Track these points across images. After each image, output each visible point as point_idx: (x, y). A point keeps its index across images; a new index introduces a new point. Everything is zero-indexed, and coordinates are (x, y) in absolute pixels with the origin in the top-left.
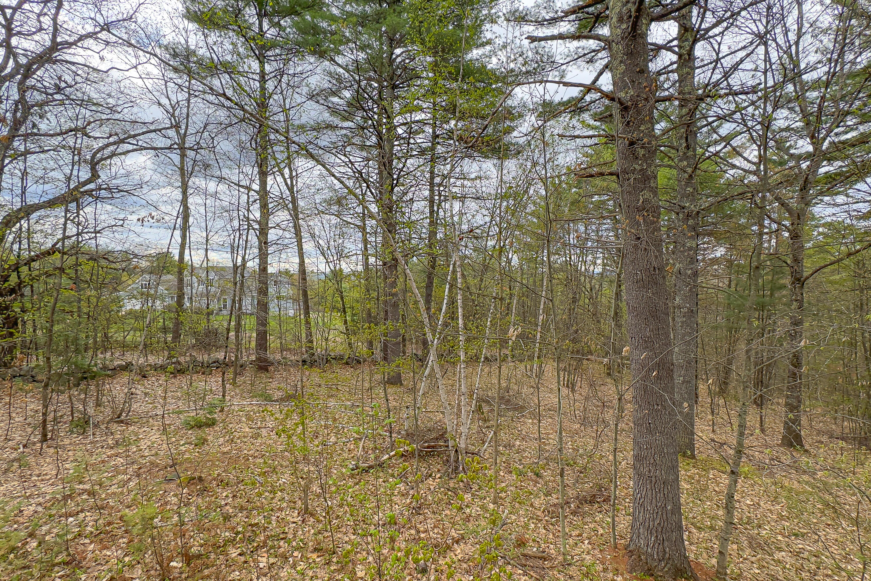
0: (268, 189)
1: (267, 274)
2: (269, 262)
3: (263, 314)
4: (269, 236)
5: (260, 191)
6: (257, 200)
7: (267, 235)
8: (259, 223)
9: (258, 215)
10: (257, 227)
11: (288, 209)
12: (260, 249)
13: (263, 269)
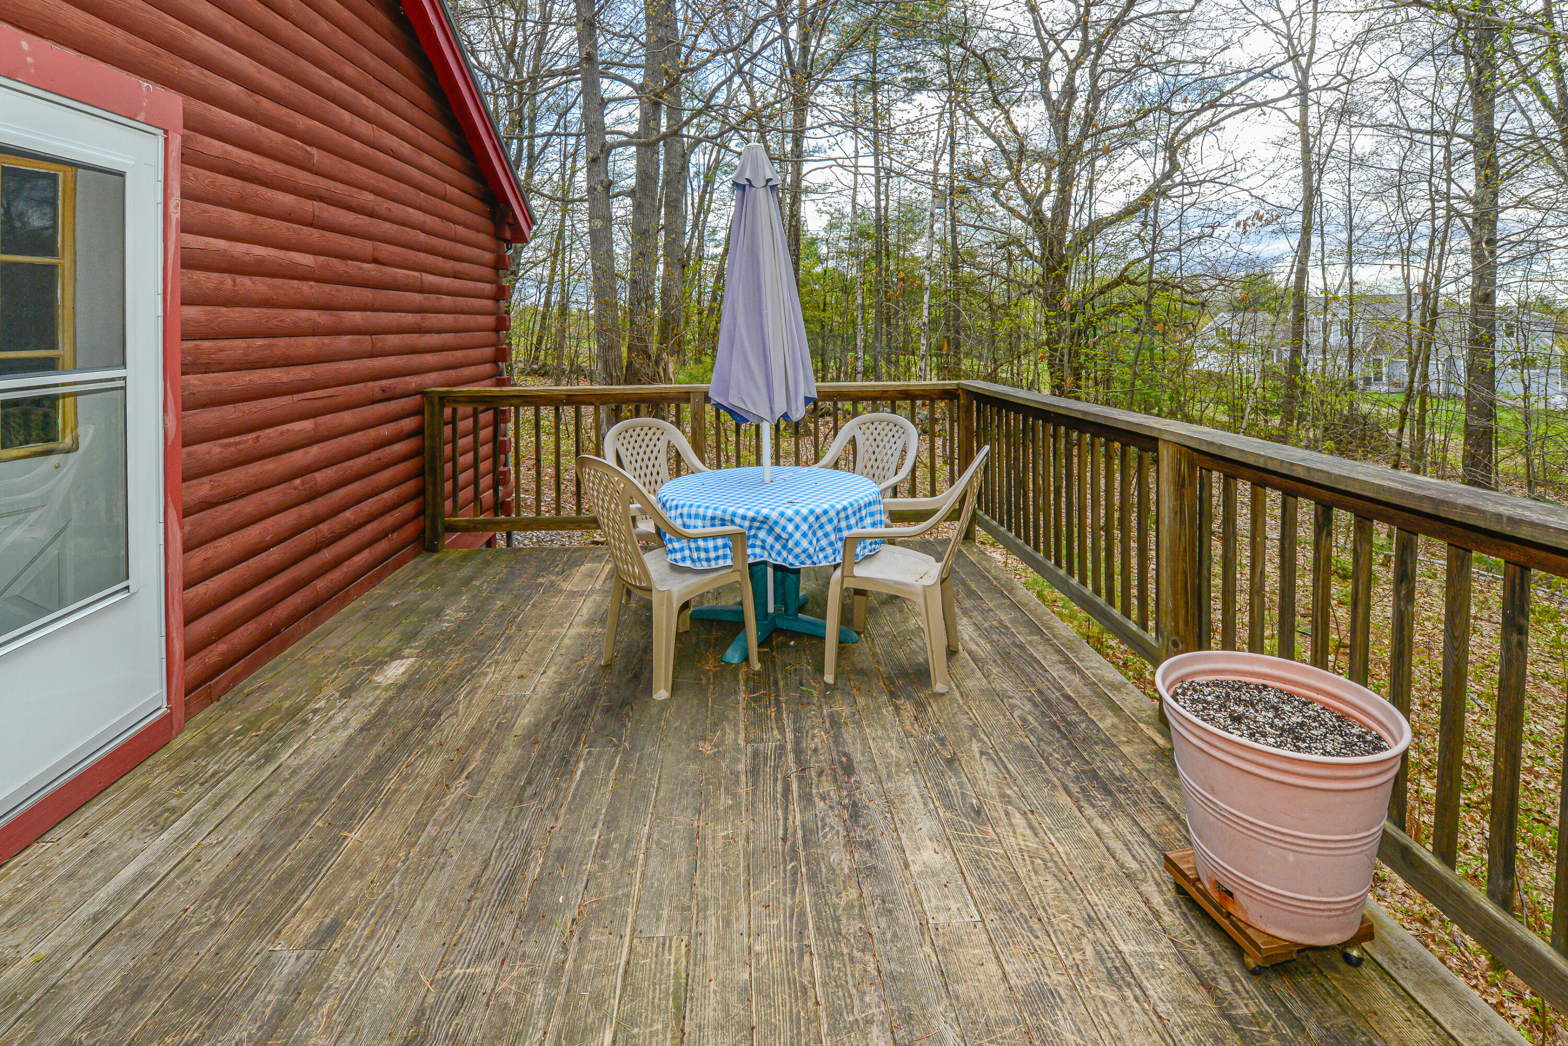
0: (1497, 126)
1: (1494, 308)
2: (1498, 282)
3: (1485, 393)
4: (1499, 225)
5: (1475, 135)
6: (1468, 153)
7: (1494, 224)
8: (1475, 202)
9: (1469, 185)
10: (1469, 209)
11: (1553, 161)
12: (1477, 257)
13: (1483, 298)
